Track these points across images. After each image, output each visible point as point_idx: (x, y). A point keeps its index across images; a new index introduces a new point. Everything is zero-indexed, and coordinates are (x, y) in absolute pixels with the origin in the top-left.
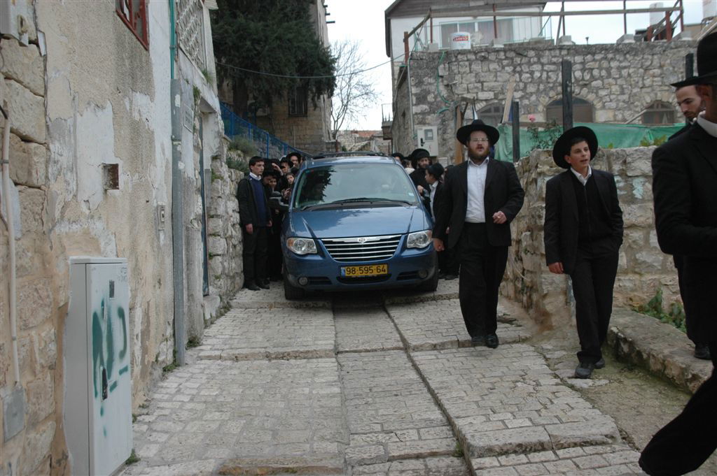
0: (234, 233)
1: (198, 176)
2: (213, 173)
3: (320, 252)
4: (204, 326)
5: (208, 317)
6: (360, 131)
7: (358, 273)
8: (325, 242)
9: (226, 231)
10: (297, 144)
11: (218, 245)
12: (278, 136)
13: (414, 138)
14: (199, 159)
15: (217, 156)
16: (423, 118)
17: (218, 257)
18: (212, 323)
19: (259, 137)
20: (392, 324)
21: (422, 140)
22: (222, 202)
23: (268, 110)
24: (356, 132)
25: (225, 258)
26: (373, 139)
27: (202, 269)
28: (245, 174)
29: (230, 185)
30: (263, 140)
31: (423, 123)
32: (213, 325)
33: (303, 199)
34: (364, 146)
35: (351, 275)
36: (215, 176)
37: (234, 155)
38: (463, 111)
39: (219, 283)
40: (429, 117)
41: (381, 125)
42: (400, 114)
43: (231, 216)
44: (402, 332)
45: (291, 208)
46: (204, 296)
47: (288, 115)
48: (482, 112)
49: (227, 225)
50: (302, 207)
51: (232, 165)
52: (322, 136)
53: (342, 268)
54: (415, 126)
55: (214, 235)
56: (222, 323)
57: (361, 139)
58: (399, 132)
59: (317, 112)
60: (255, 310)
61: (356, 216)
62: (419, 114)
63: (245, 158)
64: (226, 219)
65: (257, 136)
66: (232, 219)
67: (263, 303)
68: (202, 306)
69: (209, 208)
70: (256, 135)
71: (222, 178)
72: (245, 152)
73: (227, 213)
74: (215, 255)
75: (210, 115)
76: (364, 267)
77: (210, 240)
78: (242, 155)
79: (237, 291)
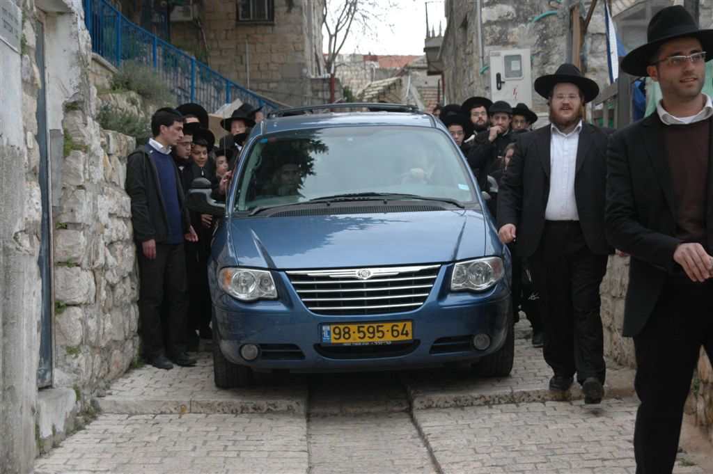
0: (111, 260)
1: (32, 144)
2: (67, 137)
3: (283, 296)
4: (35, 453)
5: (46, 432)
6: (382, 57)
7: (355, 338)
8: (292, 277)
9: (93, 257)
10: (252, 81)
11: (76, 286)
12: (214, 63)
13: (482, 73)
14: (35, 109)
15: (75, 103)
16: (502, 33)
17: (76, 309)
18: (55, 446)
19: (176, 65)
20: (425, 449)
21: (498, 76)
22: (85, 198)
23: (194, 10)
24: (374, 58)
25: (90, 311)
26: (407, 74)
27: (36, 336)
28: (139, 142)
29: (105, 163)
30: (183, 73)
31: (501, 41)
32: (57, 451)
33: (255, 192)
34: (389, 87)
35: (342, 340)
36: (71, 144)
37: (121, 102)
38: (585, 18)
39: (76, 362)
40: (516, 30)
41: (423, 46)
42: (457, 23)
43: (106, 227)
44: (443, 467)
45: (230, 210)
46: (40, 389)
47: (234, 22)
48: (624, 19)
49: (97, 243)
50: (251, 209)
51: (111, 123)
52: (304, 65)
53: (324, 328)
54: (487, 49)
55: (69, 263)
56: (77, 446)
57: (384, 72)
58: (455, 60)
59: (293, 17)
60: (150, 417)
61: (362, 228)
62: (495, 23)
63: (144, 106)
64: (94, 232)
65: (171, 63)
66: (107, 232)
67: (166, 403)
68: (33, 411)
69: (59, 210)
70: (169, 61)
71: (86, 149)
72: (146, 95)
73: (98, 220)
74: (68, 305)
75: (60, 18)
76: (367, 326)
77: (60, 274)
78: (139, 100)
79: (115, 379)
